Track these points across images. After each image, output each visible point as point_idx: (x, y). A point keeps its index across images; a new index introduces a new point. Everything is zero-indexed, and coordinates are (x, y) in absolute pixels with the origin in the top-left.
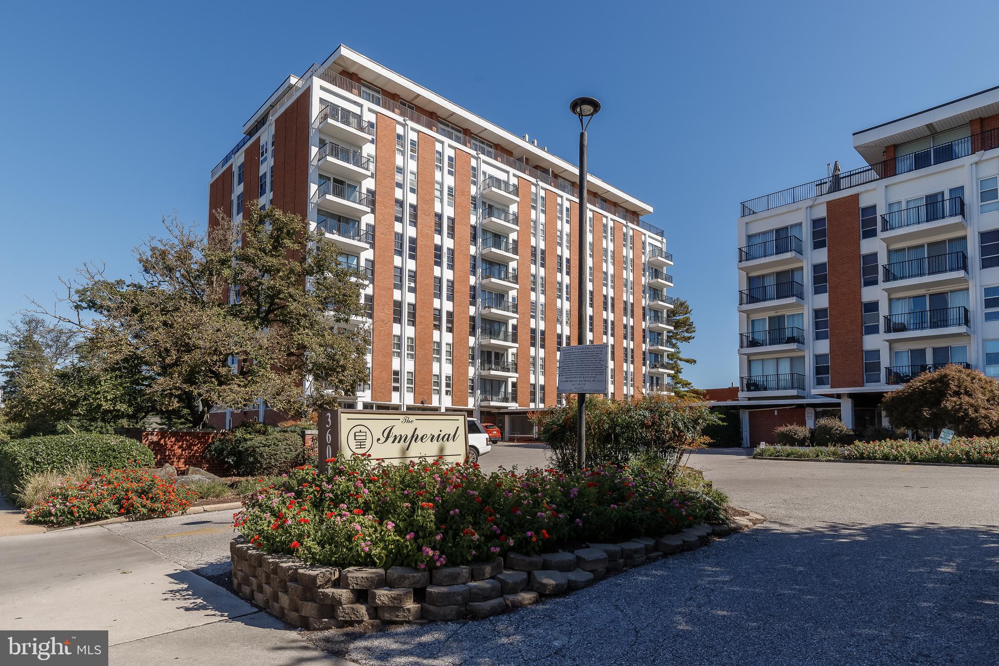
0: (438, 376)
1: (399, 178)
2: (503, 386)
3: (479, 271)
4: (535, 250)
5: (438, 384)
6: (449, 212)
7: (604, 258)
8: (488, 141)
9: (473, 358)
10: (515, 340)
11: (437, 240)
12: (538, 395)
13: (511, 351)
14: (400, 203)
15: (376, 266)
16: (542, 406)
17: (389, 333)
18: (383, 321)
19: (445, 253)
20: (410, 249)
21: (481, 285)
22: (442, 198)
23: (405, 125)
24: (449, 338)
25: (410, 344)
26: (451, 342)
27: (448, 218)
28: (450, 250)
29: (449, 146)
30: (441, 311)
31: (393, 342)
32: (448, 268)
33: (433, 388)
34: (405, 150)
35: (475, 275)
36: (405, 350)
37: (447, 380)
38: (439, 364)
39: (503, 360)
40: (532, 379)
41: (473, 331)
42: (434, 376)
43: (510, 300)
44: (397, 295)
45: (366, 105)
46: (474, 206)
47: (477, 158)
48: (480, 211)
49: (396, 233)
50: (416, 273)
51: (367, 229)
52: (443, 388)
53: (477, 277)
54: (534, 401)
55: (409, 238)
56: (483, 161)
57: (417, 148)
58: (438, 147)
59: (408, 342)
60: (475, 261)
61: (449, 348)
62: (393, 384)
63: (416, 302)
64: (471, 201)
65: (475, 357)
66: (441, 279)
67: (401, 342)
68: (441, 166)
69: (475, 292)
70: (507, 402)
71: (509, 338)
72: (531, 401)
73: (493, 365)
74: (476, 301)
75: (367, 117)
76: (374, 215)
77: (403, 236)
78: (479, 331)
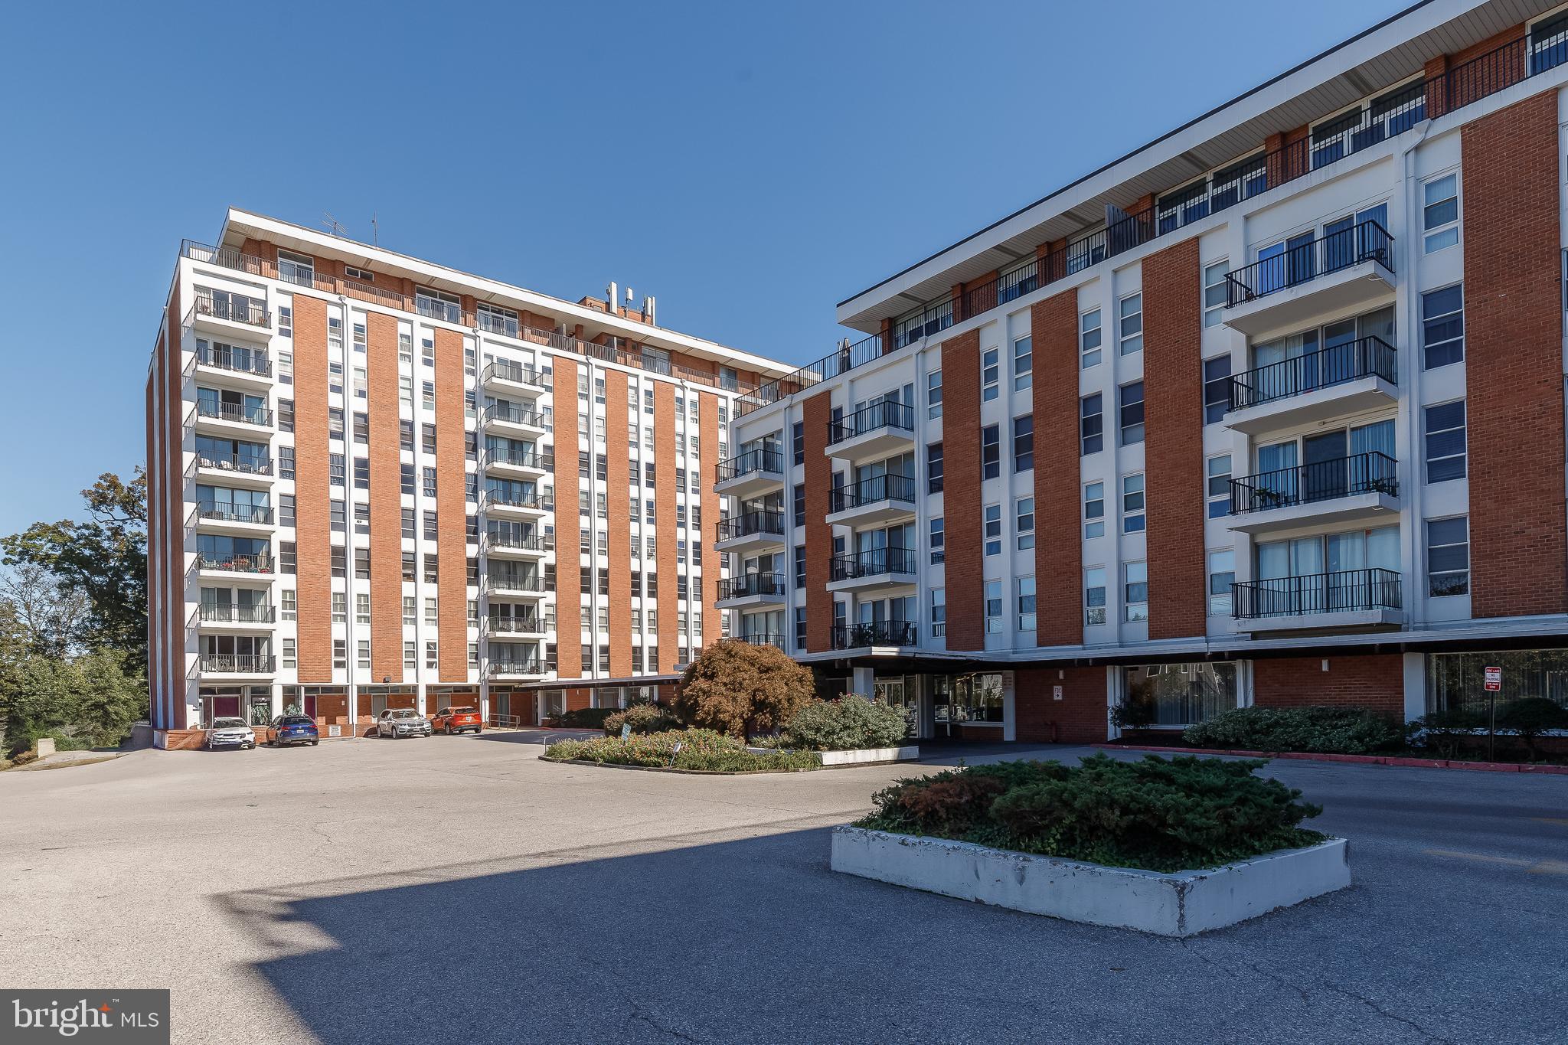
0: (413, 643)
1: (334, 379)
2: (534, 652)
3: (482, 494)
4: (588, 457)
5: (414, 653)
6: (425, 416)
7: (722, 456)
8: (508, 308)
9: (476, 616)
10: (550, 588)
11: (406, 457)
12: (597, 659)
13: (542, 603)
14: (340, 414)
15: (299, 503)
16: (604, 676)
17: (325, 591)
18: (313, 575)
19: (419, 475)
20: (358, 474)
21: (487, 513)
22: (413, 398)
23: (342, 306)
24: (431, 590)
25: (362, 603)
26: (435, 596)
27: (425, 425)
28: (429, 469)
29: (423, 325)
30: (414, 554)
31: (332, 602)
32: (426, 495)
33: (404, 659)
34: (343, 339)
35: (476, 501)
36: (353, 611)
37: (428, 647)
38: (414, 626)
39: (531, 616)
40: (586, 638)
41: (474, 578)
42: (406, 643)
43: (541, 532)
44: (337, 538)
45: (273, 284)
46: (471, 405)
47: (475, 338)
48: (483, 410)
49: (332, 455)
50: (369, 506)
51: (281, 454)
52: (423, 658)
53: (480, 502)
54: (590, 668)
55: (355, 459)
56: (486, 340)
57: (366, 334)
58: (403, 328)
59: (359, 601)
60: (476, 481)
61: (431, 605)
62: (334, 659)
63: (370, 545)
64: (465, 398)
65: (480, 613)
66: (414, 511)
67: (347, 602)
68: (410, 354)
69: (477, 524)
70: (538, 672)
71: (541, 584)
72: (584, 669)
73: (513, 624)
74: (478, 537)
75: (277, 302)
76: (293, 434)
77: (344, 457)
78: (484, 577)
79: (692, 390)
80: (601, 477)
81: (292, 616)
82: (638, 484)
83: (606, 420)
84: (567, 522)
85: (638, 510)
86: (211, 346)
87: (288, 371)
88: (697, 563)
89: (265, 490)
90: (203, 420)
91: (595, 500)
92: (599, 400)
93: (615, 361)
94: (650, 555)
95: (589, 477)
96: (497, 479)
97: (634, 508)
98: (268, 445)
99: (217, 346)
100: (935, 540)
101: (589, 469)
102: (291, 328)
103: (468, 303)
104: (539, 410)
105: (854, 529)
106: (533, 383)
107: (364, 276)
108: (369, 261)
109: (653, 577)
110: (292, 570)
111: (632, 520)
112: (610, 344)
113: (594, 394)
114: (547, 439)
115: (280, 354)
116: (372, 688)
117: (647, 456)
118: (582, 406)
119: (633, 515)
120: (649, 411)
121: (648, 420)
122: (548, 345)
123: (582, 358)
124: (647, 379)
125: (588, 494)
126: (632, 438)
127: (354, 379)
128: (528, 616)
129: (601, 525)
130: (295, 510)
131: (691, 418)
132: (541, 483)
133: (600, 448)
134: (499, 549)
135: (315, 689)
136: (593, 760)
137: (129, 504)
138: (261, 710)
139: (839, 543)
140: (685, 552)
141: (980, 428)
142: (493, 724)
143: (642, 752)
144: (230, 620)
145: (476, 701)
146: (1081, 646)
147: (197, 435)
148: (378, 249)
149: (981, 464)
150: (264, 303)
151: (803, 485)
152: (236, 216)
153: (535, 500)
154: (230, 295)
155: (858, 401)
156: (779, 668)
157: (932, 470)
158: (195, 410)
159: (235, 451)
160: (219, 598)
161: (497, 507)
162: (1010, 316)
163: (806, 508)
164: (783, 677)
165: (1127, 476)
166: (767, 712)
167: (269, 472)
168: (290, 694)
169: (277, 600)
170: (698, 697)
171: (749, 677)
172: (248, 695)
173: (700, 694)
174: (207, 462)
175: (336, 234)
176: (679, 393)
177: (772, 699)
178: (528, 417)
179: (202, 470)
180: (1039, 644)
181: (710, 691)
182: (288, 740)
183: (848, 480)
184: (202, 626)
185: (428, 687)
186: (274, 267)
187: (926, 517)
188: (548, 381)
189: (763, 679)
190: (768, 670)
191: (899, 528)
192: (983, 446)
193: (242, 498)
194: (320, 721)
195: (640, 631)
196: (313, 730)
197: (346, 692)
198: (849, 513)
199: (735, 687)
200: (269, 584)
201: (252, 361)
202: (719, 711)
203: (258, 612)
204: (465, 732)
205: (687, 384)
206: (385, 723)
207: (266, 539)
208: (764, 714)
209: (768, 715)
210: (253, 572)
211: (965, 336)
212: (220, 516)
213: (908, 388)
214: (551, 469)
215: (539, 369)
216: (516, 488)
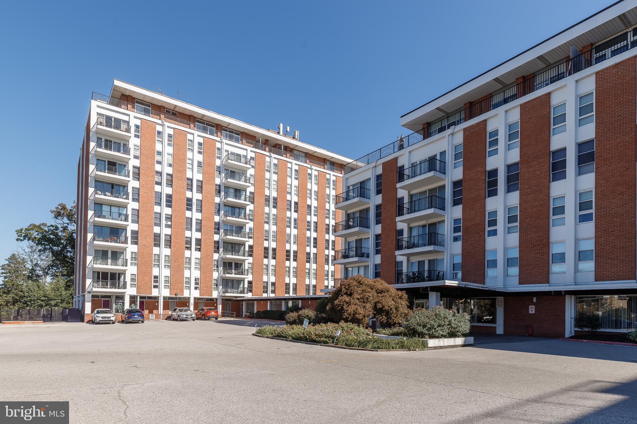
0: (189, 278)
1: (158, 158)
2: (242, 284)
3: (222, 212)
4: (269, 198)
5: (189, 283)
6: (198, 176)
7: (327, 200)
8: (236, 131)
9: (217, 267)
10: (250, 255)
11: (189, 194)
12: (270, 288)
13: (247, 262)
14: (160, 174)
15: (140, 213)
16: (272, 295)
17: (150, 253)
18: (145, 246)
19: (194, 203)
20: (167, 201)
21: (224, 221)
22: (193, 168)
23: (163, 125)
24: (198, 254)
25: (167, 259)
26: (199, 257)
27: (198, 181)
28: (199, 200)
29: (198, 136)
30: (191, 238)
31: (153, 258)
32: (197, 212)
33: (185, 285)
34: (163, 140)
35: (219, 215)
36: (163, 263)
37: (195, 280)
38: (190, 270)
39: (241, 268)
40: (265, 279)
41: (217, 250)
42: (185, 278)
43: (247, 230)
44: (156, 230)
45: (132, 114)
46: (218, 172)
47: (221, 142)
48: (224, 175)
49: (156, 192)
50: (171, 215)
51: (133, 191)
52: (193, 285)
53: (221, 216)
54: (267, 292)
55: (166, 194)
56: (226, 144)
57: (173, 138)
58: (190, 137)
59: (165, 258)
60: (219, 207)
61: (197, 261)
62: (153, 284)
63: (171, 233)
64: (216, 169)
65: (219, 266)
66: (191, 219)
67: (160, 258)
68: (192, 148)
69: (219, 226)
70: (244, 293)
71: (246, 254)
72: (264, 292)
73: (233, 271)
74: (219, 232)
75: (134, 122)
76: (139, 182)
77: (161, 193)
78: (221, 250)
79: (315, 170)
80: (275, 207)
81: (135, 264)
82: (290, 211)
83: (277, 182)
84: (258, 227)
85: (290, 222)
86: (103, 140)
87: (138, 153)
88: (315, 247)
89: (125, 206)
90: (98, 173)
91: (271, 217)
92: (274, 173)
93: (282, 156)
94: (294, 243)
95: (269, 207)
96: (229, 206)
97: (288, 221)
98: (127, 186)
99: (106, 140)
100: (456, 230)
101: (269, 203)
102: (140, 134)
103: (218, 127)
104: (248, 176)
105: (408, 225)
106: (246, 163)
107: (173, 113)
108: (176, 106)
109: (295, 252)
110: (136, 243)
111: (287, 227)
112: (280, 148)
113: (273, 169)
114: (251, 189)
115: (134, 145)
116: (170, 298)
117: (295, 199)
118: (267, 175)
119: (288, 224)
120: (296, 179)
121: (295, 183)
122: (253, 147)
123: (268, 154)
124: (296, 164)
125: (268, 214)
126: (289, 190)
127: (167, 158)
128: (240, 268)
129: (274, 228)
130: (138, 216)
131: (315, 183)
132: (248, 208)
133: (274, 194)
134: (228, 237)
135: (144, 298)
136: (286, 337)
137: (70, 217)
138: (119, 306)
139: (401, 232)
140: (310, 242)
141: (485, 171)
142: (223, 316)
143: (316, 335)
144: (107, 264)
145: (215, 305)
146: (548, 285)
147: (96, 181)
148: (180, 101)
149: (485, 189)
150: (128, 123)
151: (381, 204)
152: (117, 83)
153: (245, 216)
154: (113, 118)
155: (413, 162)
156: (388, 291)
157: (455, 194)
158: (95, 169)
159: (113, 188)
160: (102, 254)
161: (228, 218)
162: (506, 111)
163: (382, 216)
164: (391, 296)
165: (581, 192)
166: (384, 315)
167: (127, 198)
168: (133, 299)
169: (128, 256)
170: (343, 305)
171: (372, 295)
172: (114, 299)
173: (345, 304)
174: (100, 193)
175: (161, 93)
176: (309, 171)
177: (387, 308)
178: (243, 179)
179: (97, 196)
180: (520, 283)
181: (350, 302)
182: (131, 320)
183: (406, 200)
184: (94, 267)
185: (195, 298)
186: (133, 107)
187: (451, 218)
188: (253, 163)
189: (380, 297)
190: (381, 292)
191: (435, 224)
192: (487, 180)
193: (114, 210)
194: (146, 312)
195: (289, 276)
196: (142, 316)
197: (158, 299)
198: (406, 217)
199: (364, 300)
200: (125, 249)
201: (122, 148)
202: (356, 313)
203: (120, 261)
204: (211, 319)
205: (313, 167)
206: (175, 314)
207: (124, 229)
208: (382, 316)
209: (384, 317)
210: (118, 243)
211: (478, 124)
212: (104, 217)
213: (443, 153)
214: (253, 202)
215: (249, 157)
216: (237, 210)
